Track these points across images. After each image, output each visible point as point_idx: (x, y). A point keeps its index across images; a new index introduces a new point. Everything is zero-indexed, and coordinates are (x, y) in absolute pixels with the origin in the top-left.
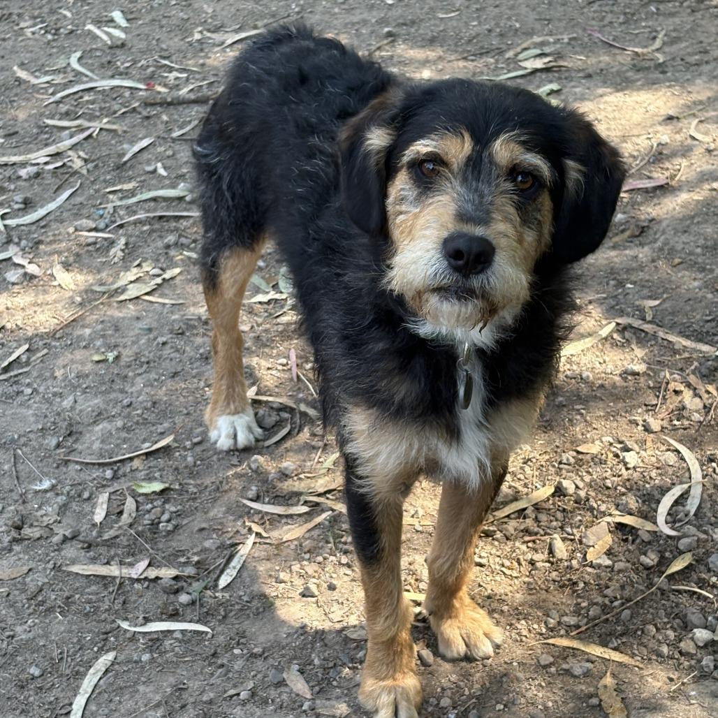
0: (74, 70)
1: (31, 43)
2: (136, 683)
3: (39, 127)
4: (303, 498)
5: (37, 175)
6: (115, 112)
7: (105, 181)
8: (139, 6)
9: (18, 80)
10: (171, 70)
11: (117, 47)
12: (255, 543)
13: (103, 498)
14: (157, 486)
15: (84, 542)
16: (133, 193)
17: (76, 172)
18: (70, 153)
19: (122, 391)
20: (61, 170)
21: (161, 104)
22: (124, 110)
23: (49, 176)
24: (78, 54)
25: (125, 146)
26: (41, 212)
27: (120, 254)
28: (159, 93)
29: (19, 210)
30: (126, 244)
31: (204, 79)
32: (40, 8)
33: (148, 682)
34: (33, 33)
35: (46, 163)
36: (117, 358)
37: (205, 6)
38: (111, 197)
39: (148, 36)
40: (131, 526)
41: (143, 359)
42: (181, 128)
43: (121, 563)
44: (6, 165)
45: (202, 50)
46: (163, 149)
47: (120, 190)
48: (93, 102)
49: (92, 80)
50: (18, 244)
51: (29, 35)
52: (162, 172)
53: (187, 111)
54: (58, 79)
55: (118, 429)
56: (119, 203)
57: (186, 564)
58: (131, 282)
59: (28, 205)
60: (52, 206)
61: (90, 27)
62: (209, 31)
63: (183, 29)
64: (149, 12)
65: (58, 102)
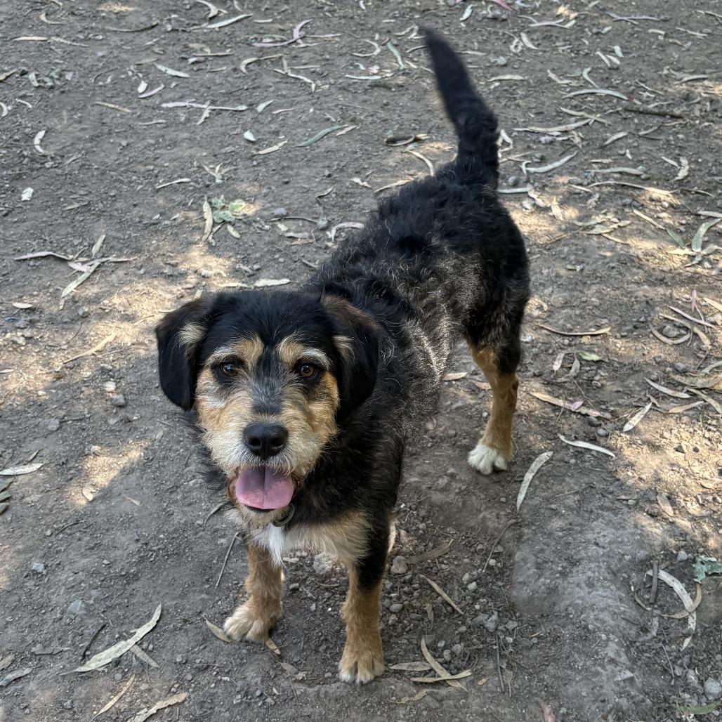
0: (584, 79)
1: (561, 56)
2: (564, 475)
3: (557, 112)
4: (686, 388)
5: (551, 142)
6: (605, 111)
7: (592, 154)
8: (632, 45)
9: (550, 79)
10: (645, 90)
11: (614, 69)
12: (650, 409)
13: (561, 356)
14: (595, 357)
15: (545, 380)
16: (608, 166)
17: (575, 146)
18: (574, 132)
19: (581, 292)
20: (566, 142)
21: (635, 112)
22: (611, 111)
23: (558, 144)
24: (589, 69)
25: (608, 135)
26: (550, 167)
27: (594, 204)
28: (635, 104)
29: (537, 162)
30: (599, 198)
31: (665, 101)
32: (570, 35)
33: (572, 476)
34: (563, 51)
35: (558, 136)
36: (582, 270)
37: (674, 54)
38: (594, 165)
39: (634, 65)
40: (575, 378)
41: (598, 274)
42: (646, 129)
43: (566, 399)
44: (533, 132)
45: (667, 81)
46: (631, 141)
47: (601, 163)
48: (592, 102)
49: (594, 87)
50: (533, 184)
51: (560, 51)
52: (629, 156)
53: (651, 119)
54: (574, 83)
55: (576, 315)
56: (598, 171)
57: (606, 410)
58: (598, 223)
59: (543, 160)
60: (557, 164)
61: (598, 53)
62: (674, 70)
63: (658, 65)
64: (637, 50)
65: (571, 98)
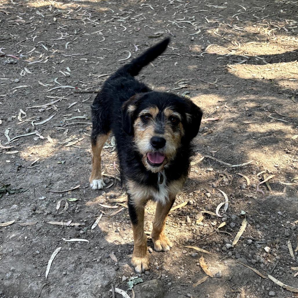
0: (55, 83)
1: (44, 75)
2: (67, 256)
3: (45, 98)
4: (116, 204)
5: (44, 111)
6: (66, 95)
7: (63, 113)
8: (74, 66)
9: (40, 85)
10: (82, 84)
11: (68, 77)
12: (102, 216)
13: (59, 202)
14: (75, 199)
15: (53, 215)
16: (71, 117)
17: (55, 111)
18: (53, 105)
19: (66, 172)
20: (51, 110)
21: (79, 93)
22: (69, 94)
23: (47, 111)
24: (57, 79)
25: (69, 104)
26: (45, 121)
27: (67, 133)
28: (79, 90)
29: (38, 120)
30: (68, 131)
31: (92, 87)
32: (47, 66)
33: (71, 256)
34: (44, 72)
35: (47, 108)
36: (65, 163)
37: (93, 67)
38: (64, 118)
39: (76, 74)
40: (67, 210)
41: (72, 163)
42: (85, 99)
43: (64, 221)
44: (35, 108)
45: (91, 79)
46: (80, 105)
47: (67, 116)
48: (60, 92)
49: (60, 86)
50: (38, 130)
51: (43, 73)
52: (79, 111)
53: (87, 95)
54: (51, 85)
55: (64, 183)
56: (67, 120)
57: (83, 222)
58: (69, 141)
59: (41, 119)
60: (48, 120)
61: (60, 71)
62: (93, 73)
63: (86, 73)
64: (77, 68)
65: (50, 91)
